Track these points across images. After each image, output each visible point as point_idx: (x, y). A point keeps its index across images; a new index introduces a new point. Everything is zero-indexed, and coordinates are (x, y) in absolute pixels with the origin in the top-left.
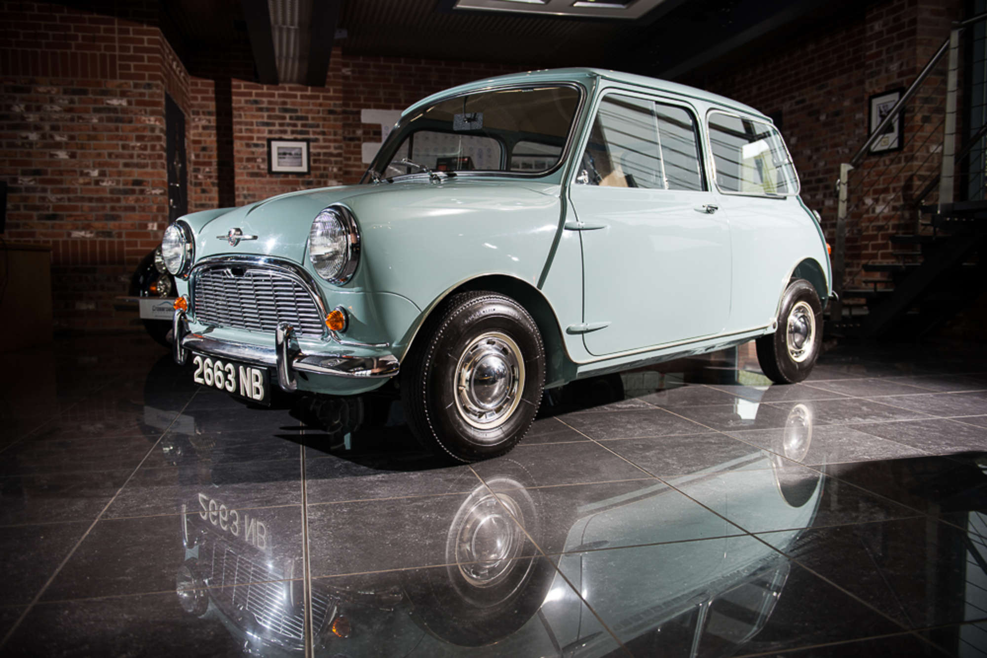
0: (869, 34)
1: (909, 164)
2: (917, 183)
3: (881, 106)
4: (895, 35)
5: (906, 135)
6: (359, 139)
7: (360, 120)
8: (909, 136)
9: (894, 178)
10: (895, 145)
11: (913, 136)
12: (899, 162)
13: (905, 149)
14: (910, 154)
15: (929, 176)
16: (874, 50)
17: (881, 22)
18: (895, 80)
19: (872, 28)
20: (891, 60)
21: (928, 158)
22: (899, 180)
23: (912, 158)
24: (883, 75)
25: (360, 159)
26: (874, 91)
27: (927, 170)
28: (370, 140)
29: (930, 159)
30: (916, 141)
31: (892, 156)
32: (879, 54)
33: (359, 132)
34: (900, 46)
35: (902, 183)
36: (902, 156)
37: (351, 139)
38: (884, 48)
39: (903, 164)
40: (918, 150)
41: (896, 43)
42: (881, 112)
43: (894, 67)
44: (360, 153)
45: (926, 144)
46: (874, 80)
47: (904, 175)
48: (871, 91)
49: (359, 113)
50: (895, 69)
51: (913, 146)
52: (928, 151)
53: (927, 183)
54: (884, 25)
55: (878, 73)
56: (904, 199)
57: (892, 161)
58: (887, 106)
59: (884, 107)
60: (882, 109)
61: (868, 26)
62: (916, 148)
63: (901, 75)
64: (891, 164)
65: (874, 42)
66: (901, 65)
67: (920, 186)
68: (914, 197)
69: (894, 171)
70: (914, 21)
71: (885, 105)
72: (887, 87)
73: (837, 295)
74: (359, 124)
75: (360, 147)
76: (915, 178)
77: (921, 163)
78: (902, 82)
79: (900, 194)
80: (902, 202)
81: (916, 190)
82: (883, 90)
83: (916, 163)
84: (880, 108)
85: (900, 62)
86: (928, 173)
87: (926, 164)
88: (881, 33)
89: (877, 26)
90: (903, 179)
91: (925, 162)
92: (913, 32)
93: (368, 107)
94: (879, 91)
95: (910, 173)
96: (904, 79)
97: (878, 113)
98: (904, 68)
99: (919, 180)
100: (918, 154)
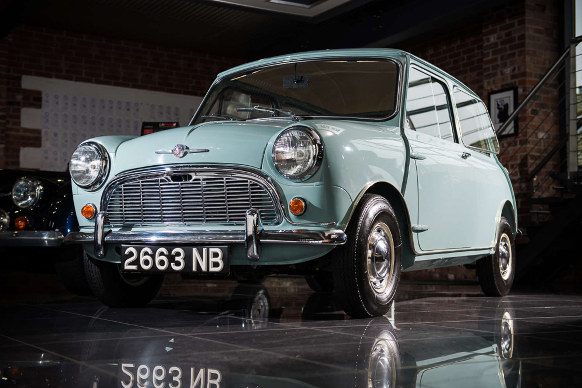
0: (486, 44)
1: (524, 146)
2: (530, 161)
3: (499, 101)
4: (507, 46)
5: (520, 123)
6: (18, 104)
7: (20, 85)
8: (521, 124)
9: (512, 157)
10: (512, 131)
11: (527, 125)
12: (516, 144)
13: (520, 135)
14: (525, 138)
15: (539, 157)
16: (491, 57)
17: (496, 36)
18: (509, 81)
19: (488, 40)
20: (505, 65)
21: (537, 143)
22: (516, 159)
23: (526, 142)
24: (499, 76)
25: (19, 123)
26: (491, 89)
27: (537, 152)
28: (30, 105)
29: (539, 144)
30: (528, 128)
31: (509, 140)
32: (495, 60)
33: (19, 97)
34: (513, 55)
35: (519, 162)
36: (518, 140)
37: (10, 103)
38: (499, 56)
39: (518, 146)
40: (530, 136)
41: (509, 52)
42: (498, 105)
43: (508, 71)
44: (19, 117)
45: (536, 131)
46: (491, 80)
47: (519, 155)
48: (489, 88)
49: (19, 79)
50: (508, 72)
51: (526, 132)
52: (537, 137)
53: (538, 162)
54: (498, 38)
55: (495, 75)
56: (521, 174)
57: (509, 145)
58: (503, 101)
59: (501, 101)
60: (499, 103)
61: (485, 38)
62: (529, 134)
63: (513, 77)
64: (509, 146)
65: (490, 51)
66: (514, 70)
67: (532, 164)
68: (529, 172)
69: (511, 152)
70: (523, 37)
71: (502, 100)
72: (502, 86)
73: (521, 232)
74: (18, 89)
75: (19, 111)
76: (529, 158)
77: (532, 146)
78: (515, 82)
79: (517, 170)
80: (519, 176)
81: (530, 167)
82: (500, 88)
83: (529, 146)
84: (497, 102)
85: (512, 67)
86: (538, 154)
87: (536, 147)
88: (496, 44)
89: (493, 39)
90: (519, 158)
91: (536, 145)
92: (523, 45)
93: (29, 74)
94: (496, 89)
95: (525, 154)
96: (517, 80)
97: (496, 106)
98: (516, 72)
99: (532, 159)
100: (530, 139)
